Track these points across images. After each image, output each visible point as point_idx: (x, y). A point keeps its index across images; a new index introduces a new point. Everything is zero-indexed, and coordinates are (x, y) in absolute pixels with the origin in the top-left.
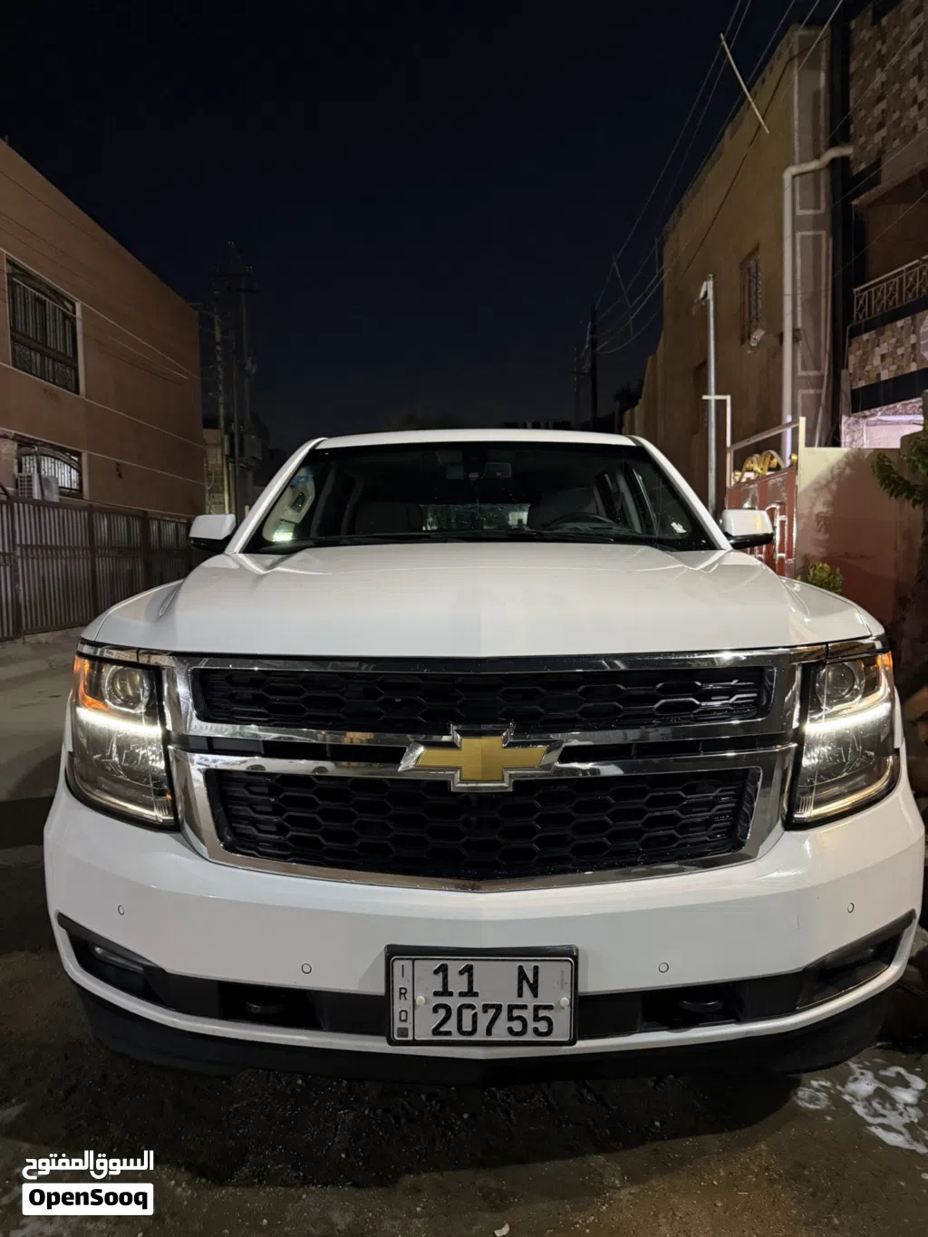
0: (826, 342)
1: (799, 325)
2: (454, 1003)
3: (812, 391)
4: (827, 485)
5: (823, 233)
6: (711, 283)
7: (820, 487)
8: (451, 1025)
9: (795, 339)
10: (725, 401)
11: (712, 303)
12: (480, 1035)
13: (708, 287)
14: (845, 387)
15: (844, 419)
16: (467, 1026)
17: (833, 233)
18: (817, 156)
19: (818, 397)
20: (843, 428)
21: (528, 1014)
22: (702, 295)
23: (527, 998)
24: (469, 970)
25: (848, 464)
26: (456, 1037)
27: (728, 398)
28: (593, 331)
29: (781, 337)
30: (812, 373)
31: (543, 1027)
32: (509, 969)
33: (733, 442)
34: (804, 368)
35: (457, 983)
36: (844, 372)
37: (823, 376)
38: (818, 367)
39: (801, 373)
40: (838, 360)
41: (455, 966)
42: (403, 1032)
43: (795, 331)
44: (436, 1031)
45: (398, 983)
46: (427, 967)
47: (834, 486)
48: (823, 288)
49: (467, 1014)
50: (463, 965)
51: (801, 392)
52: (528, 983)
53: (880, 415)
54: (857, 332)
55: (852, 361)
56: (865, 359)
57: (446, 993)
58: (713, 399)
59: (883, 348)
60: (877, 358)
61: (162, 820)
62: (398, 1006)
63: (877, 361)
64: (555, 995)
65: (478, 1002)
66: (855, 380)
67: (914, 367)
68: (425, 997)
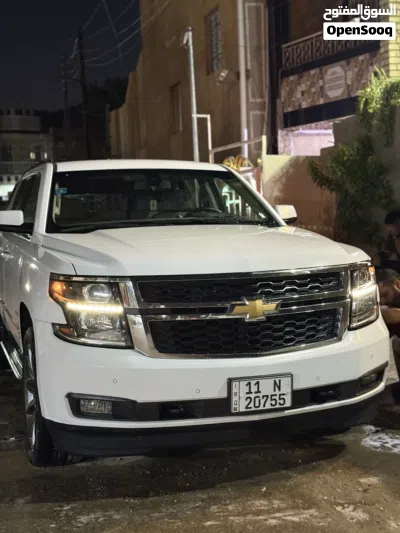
0: (266, 81)
1: (249, 67)
2: (252, 396)
3: (258, 113)
4: (280, 178)
5: (263, 5)
6: (190, 34)
7: (276, 180)
8: (252, 405)
9: (248, 77)
10: (206, 119)
11: (191, 47)
12: (261, 408)
13: (189, 36)
14: (279, 111)
15: (280, 132)
16: (257, 405)
19: (263, 116)
20: (279, 138)
21: (277, 398)
22: (185, 42)
23: (277, 392)
24: (258, 383)
25: (291, 166)
26: (253, 409)
27: (208, 117)
28: (81, 46)
29: (238, 75)
30: (259, 100)
31: (282, 402)
32: (271, 381)
33: (213, 147)
34: (254, 97)
35: (254, 389)
36: (278, 101)
37: (265, 103)
38: (262, 97)
39: (251, 100)
40: (274, 94)
41: (253, 382)
42: (235, 409)
43: (247, 71)
44: (247, 407)
45: (234, 390)
46: (243, 384)
47: (284, 180)
48: (263, 43)
49: (257, 400)
50: (255, 381)
51: (252, 113)
52: (277, 386)
53: (301, 130)
54: (286, 74)
55: (283, 93)
56: (291, 93)
57: (250, 392)
58: (195, 116)
59: (303, 87)
60: (299, 93)
61: (123, 344)
62: (234, 399)
63: (299, 95)
64: (286, 389)
65: (260, 395)
66: (285, 106)
67: (322, 101)
68: (243, 395)
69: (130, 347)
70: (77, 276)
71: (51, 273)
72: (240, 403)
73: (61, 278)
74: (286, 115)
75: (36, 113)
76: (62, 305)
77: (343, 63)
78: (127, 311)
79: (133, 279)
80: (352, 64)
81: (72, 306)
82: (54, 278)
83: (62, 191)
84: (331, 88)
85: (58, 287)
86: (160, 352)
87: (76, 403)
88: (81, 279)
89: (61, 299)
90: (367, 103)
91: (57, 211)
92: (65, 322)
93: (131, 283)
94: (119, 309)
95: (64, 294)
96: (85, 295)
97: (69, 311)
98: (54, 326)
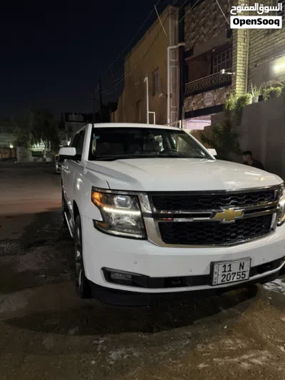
0: (178, 98)
2: (226, 273)
3: (174, 112)
5: (177, 67)
8: (225, 279)
9: (170, 97)
10: (153, 114)
11: (147, 84)
12: (231, 281)
13: (146, 79)
14: (183, 112)
15: (183, 120)
16: (228, 279)
17: (180, 67)
18: (176, 45)
21: (241, 274)
22: (145, 81)
23: (241, 270)
24: (230, 265)
26: (226, 282)
27: (154, 112)
29: (167, 96)
30: (175, 107)
31: (243, 276)
32: (238, 264)
34: (173, 105)
35: (227, 269)
36: (183, 108)
37: (177, 108)
39: (172, 107)
40: (181, 104)
41: (227, 265)
42: (215, 282)
43: (170, 94)
44: (222, 281)
45: (215, 270)
46: (221, 266)
48: (177, 83)
49: (229, 276)
51: (172, 112)
52: (242, 266)
53: (192, 120)
54: (187, 96)
55: (185, 104)
56: (189, 104)
57: (225, 271)
58: (148, 112)
59: (194, 101)
60: (192, 104)
61: (141, 236)
62: (215, 276)
63: (192, 105)
64: (247, 268)
65: (231, 273)
66: (186, 109)
67: (202, 107)
68: (220, 273)
69: (145, 238)
70: (110, 190)
71: (93, 186)
72: (218, 279)
73: (99, 190)
74: (186, 113)
75: (82, 115)
76: (100, 208)
77: (213, 91)
78: (144, 214)
79: (148, 193)
80: (217, 91)
81: (106, 209)
82: (94, 190)
83: (97, 138)
84: (207, 102)
85: (97, 196)
86: (166, 243)
87: (108, 273)
88: (110, 192)
89: (98, 203)
90: (229, 106)
91: (94, 148)
92: (101, 220)
93: (147, 196)
94: (138, 213)
95: (101, 200)
96: (116, 203)
97: (104, 212)
98: (94, 221)
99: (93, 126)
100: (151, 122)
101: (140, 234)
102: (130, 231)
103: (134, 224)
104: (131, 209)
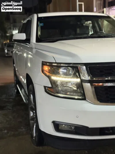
14: (107, 1)
15: (107, 8)
19: (101, 3)
27: (83, 4)
51: (97, 2)
58: (78, 3)
61: (80, 98)
69: (84, 99)
70: (56, 63)
71: (43, 61)
73: (48, 64)
74: (109, 3)
76: (49, 77)
78: (82, 81)
79: (85, 64)
81: (54, 78)
82: (44, 64)
83: (41, 25)
85: (46, 68)
86: (100, 102)
87: (57, 126)
88: (56, 64)
89: (48, 74)
92: (50, 86)
93: (84, 67)
94: (78, 80)
95: (49, 72)
96: (61, 73)
97: (52, 80)
98: (45, 87)
99: (37, 16)
100: (81, 10)
101: (80, 96)
102: (72, 94)
103: (75, 89)
104: (73, 77)
